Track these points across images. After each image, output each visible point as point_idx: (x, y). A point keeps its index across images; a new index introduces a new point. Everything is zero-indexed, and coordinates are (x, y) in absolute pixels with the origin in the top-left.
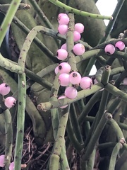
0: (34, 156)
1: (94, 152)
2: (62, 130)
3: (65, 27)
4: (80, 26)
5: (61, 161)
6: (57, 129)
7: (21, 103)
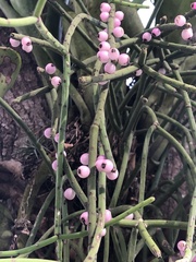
0: (81, 141)
1: (131, 136)
2: (102, 104)
3: (107, 14)
4: (121, 14)
5: (100, 130)
6: (97, 103)
7: (65, 81)
